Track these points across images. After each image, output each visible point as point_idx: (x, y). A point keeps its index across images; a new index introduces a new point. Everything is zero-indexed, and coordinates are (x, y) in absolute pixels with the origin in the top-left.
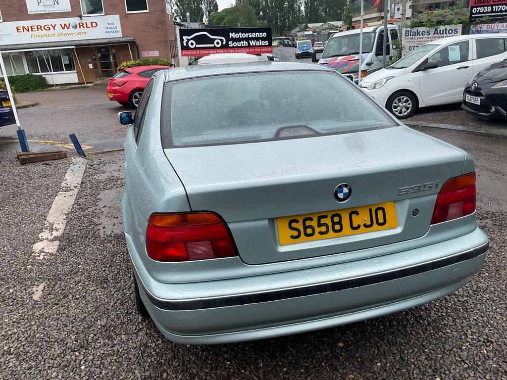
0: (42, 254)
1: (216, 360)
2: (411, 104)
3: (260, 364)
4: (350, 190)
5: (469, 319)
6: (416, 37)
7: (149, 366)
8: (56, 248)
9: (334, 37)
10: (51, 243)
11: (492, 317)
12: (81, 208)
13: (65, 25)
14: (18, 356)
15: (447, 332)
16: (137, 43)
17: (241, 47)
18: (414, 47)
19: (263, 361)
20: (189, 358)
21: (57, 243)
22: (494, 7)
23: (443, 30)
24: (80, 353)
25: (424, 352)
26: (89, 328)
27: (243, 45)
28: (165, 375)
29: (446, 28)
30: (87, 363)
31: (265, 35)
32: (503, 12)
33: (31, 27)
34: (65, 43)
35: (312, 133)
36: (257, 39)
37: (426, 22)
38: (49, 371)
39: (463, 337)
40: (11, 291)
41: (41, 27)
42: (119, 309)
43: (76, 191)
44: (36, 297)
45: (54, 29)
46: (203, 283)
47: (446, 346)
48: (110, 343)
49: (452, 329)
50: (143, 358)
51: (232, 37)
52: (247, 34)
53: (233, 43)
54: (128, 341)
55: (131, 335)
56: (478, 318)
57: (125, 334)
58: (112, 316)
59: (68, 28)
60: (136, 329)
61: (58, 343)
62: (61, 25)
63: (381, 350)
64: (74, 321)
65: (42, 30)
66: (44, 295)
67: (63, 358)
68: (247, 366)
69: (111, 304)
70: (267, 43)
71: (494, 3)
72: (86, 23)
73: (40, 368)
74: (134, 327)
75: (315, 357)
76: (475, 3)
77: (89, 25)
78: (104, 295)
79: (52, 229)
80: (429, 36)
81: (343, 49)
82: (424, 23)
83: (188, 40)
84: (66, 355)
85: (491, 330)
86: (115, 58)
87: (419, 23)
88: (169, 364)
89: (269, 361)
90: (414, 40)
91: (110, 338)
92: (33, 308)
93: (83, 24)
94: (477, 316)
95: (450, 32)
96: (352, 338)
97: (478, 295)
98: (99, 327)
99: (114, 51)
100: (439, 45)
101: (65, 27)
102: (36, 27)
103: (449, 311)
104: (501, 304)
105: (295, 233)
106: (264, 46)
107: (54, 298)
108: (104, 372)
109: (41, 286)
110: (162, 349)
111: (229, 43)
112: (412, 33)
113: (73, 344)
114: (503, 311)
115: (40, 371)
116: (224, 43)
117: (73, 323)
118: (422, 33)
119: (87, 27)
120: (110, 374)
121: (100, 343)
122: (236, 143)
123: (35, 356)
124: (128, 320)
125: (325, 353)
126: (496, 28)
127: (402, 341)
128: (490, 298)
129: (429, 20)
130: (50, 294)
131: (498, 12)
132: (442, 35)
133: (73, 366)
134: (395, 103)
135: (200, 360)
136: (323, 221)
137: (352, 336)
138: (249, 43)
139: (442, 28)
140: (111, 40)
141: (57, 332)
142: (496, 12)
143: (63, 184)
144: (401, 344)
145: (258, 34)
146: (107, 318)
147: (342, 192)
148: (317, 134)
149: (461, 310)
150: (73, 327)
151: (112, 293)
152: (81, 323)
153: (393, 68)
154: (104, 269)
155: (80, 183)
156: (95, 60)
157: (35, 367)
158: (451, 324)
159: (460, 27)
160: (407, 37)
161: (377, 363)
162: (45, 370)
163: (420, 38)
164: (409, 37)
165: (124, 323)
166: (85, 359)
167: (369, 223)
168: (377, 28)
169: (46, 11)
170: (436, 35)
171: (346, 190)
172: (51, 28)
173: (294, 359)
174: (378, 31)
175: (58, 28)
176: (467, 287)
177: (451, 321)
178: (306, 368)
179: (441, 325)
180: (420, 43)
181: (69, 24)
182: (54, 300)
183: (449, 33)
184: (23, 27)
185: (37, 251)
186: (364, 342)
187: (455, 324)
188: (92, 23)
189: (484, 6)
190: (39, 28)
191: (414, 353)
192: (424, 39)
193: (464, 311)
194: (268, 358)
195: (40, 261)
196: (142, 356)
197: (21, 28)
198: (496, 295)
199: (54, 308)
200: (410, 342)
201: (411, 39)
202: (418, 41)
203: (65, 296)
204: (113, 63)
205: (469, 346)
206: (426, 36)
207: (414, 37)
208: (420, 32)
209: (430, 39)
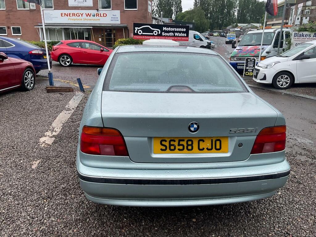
0: (44, 144)
1: (119, 216)
2: (290, 80)
3: (143, 223)
4: (198, 126)
5: (280, 218)
6: (301, 38)
7: (81, 214)
8: (52, 141)
9: (248, 33)
10: (50, 138)
11: (295, 220)
12: (73, 121)
13: (88, 14)
14: (14, 196)
15: (263, 224)
16: (128, 28)
17: (170, 36)
18: (299, 44)
19: (145, 222)
20: (104, 213)
21: (54, 139)
24: (46, 201)
25: (244, 233)
26: (56, 188)
27: (170, 35)
28: (88, 220)
30: (49, 206)
31: (185, 30)
33: (69, 14)
34: (87, 25)
35: (190, 91)
36: (180, 32)
37: (309, 28)
38: (28, 208)
39: (272, 228)
40: (21, 161)
41: (75, 14)
42: (75, 180)
43: (73, 111)
44: (33, 167)
45: (82, 16)
46: (106, 169)
47: (259, 232)
48: (64, 198)
49: (267, 222)
50: (79, 209)
51: (165, 30)
52: (174, 29)
53: (164, 33)
54: (75, 198)
55: (77, 195)
56: (286, 219)
57: (74, 195)
58: (70, 184)
59: (90, 16)
60: (81, 192)
61: (37, 193)
62: (86, 14)
63: (218, 228)
64: (49, 183)
65: (75, 16)
66: (38, 167)
67: (37, 202)
68: (135, 223)
69: (72, 177)
70: (185, 35)
72: (100, 14)
73: (23, 205)
74: (80, 191)
75: (176, 225)
77: (102, 15)
78: (69, 171)
79: (53, 130)
80: (310, 38)
81: (253, 41)
82: (307, 29)
83: (138, 30)
84: (39, 200)
85: (292, 227)
86: (114, 36)
87: (304, 29)
88: (92, 215)
89: (149, 222)
90: (300, 40)
91: (65, 195)
92: (30, 172)
93: (99, 14)
94: (286, 217)
96: (202, 218)
97: (291, 205)
98: (61, 188)
99: (114, 32)
100: (313, 44)
101: (88, 15)
102: (72, 14)
103: (269, 212)
104: (304, 213)
105: (164, 148)
106: (183, 36)
107: (43, 169)
108: (56, 213)
109: (38, 161)
110: (91, 205)
111: (162, 33)
112: (299, 35)
113: (45, 195)
114: (304, 217)
115: (23, 206)
116: (159, 33)
117: (48, 184)
118: (305, 36)
119: (101, 16)
120: (59, 214)
121: (59, 197)
122: (143, 92)
123: (23, 198)
124: (78, 187)
125: (183, 223)
127: (232, 224)
128: (299, 208)
129: (311, 27)
130: (41, 166)
133: (40, 207)
134: (279, 79)
135: (110, 215)
136: (181, 143)
137: (203, 217)
138: (174, 34)
140: (113, 25)
141: (38, 188)
143: (67, 106)
144: (231, 225)
145: (181, 29)
146: (67, 184)
147: (193, 127)
148: (193, 92)
149: (277, 212)
150: (47, 186)
151: (75, 171)
152: (52, 184)
153: (281, 56)
154: (74, 157)
155: (76, 107)
156: (103, 36)
157: (21, 204)
158: (267, 219)
160: (295, 37)
161: (212, 234)
162: (26, 206)
163: (303, 39)
164: (297, 37)
165: (75, 188)
166: (48, 204)
167: (210, 148)
168: (276, 30)
169: (78, 5)
170: (315, 37)
171: (195, 126)
172: (80, 15)
173: (164, 223)
174: (276, 32)
175: (84, 15)
176: (286, 199)
177: (268, 218)
178: (169, 230)
179: (261, 219)
180: (303, 42)
181: (91, 14)
182: (42, 170)
184: (65, 14)
185: (42, 142)
186: (209, 221)
187: (270, 220)
188: (103, 14)
190: (73, 15)
191: (237, 233)
192: (306, 40)
193: (278, 213)
194: (149, 221)
195: (41, 148)
196: (79, 207)
197: (64, 14)
198: (303, 206)
199: (41, 174)
200: (237, 226)
201: (298, 39)
203: (49, 169)
204: (113, 39)
205: (274, 235)
206: (308, 37)
207: (299, 38)
208: (304, 34)
209: (310, 40)
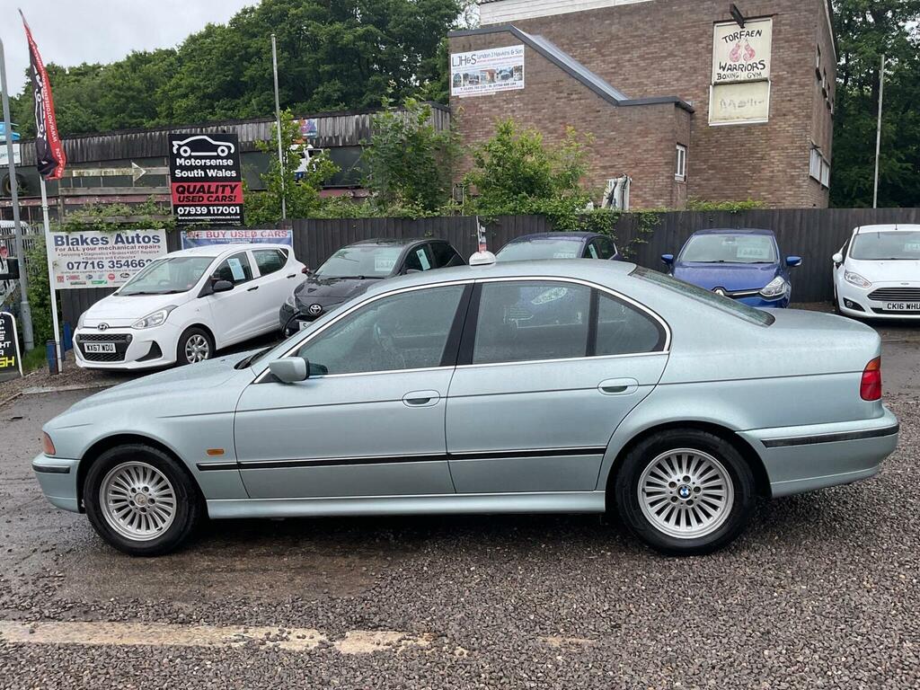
2: (207, 345)
6: (80, 247)
18: (79, 263)
22: (211, 208)
23: (133, 238)
29: (137, 235)
32: (226, 215)
37: (100, 223)
71: (208, 203)
76: (180, 201)
80: (108, 246)
82: (94, 226)
87: (85, 224)
90: (76, 252)
95: (146, 239)
112: (70, 241)
118: (92, 241)
126: (221, 236)
129: (102, 220)
131: (217, 215)
132: (132, 245)
139: (130, 233)
142: (214, 215)
159: (162, 234)
160: (62, 247)
163: (88, 249)
164: (65, 247)
170: (120, 245)
180: (88, 257)
183: (144, 241)
189: (195, 206)
192: (97, 251)
201: (70, 249)
202: (86, 254)
206: (100, 245)
207: (75, 247)
208: (86, 239)
209: (109, 251)
